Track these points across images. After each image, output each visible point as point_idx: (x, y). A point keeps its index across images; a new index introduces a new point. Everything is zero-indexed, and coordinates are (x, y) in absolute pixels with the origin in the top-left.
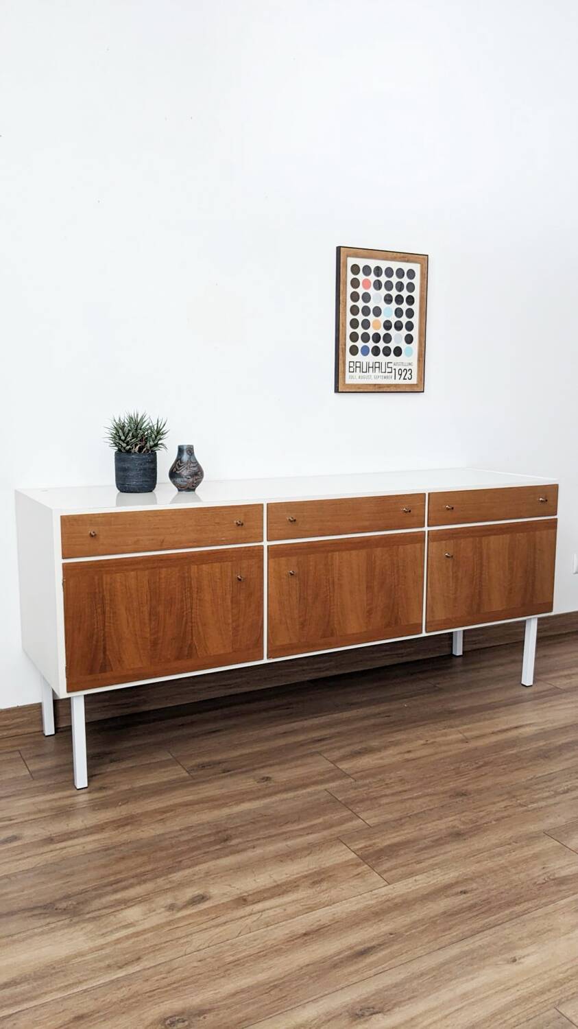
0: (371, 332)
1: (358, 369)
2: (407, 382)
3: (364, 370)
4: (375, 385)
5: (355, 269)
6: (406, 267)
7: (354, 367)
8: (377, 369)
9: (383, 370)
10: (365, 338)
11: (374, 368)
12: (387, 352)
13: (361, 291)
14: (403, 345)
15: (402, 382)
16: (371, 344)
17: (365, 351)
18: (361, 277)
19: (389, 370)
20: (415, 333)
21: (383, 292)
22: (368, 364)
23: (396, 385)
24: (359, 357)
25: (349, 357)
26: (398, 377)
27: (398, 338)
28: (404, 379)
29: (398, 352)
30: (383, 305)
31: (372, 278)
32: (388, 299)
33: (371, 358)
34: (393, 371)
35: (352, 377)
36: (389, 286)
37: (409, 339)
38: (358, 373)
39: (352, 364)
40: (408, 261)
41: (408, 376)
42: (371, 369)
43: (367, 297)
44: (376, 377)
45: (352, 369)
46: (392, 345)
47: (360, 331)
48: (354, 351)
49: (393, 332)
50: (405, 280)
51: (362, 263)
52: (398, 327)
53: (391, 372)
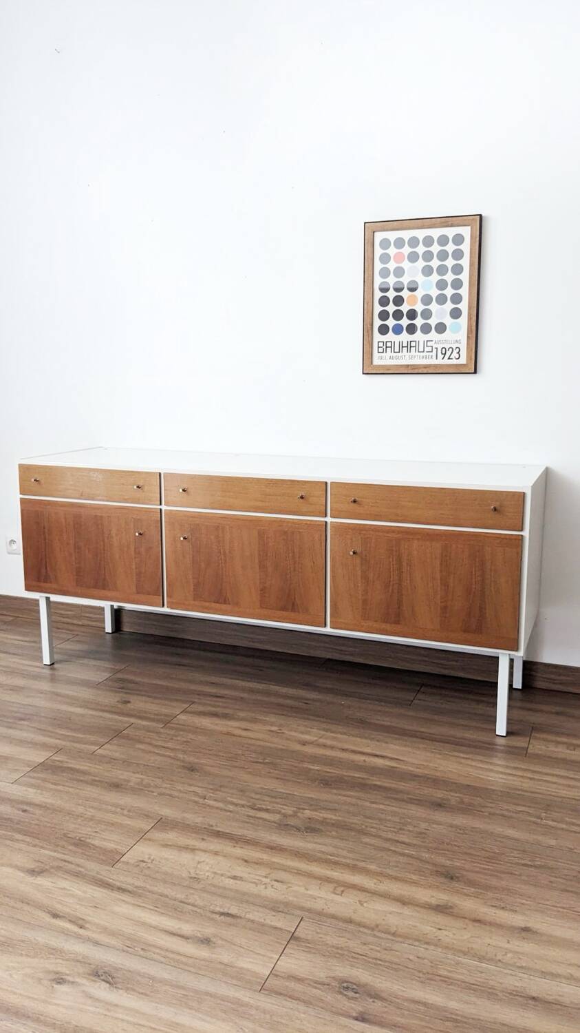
0: (405, 308)
1: (389, 349)
2: (454, 362)
3: (397, 350)
4: (408, 366)
5: (385, 244)
6: (451, 232)
7: (385, 347)
8: (413, 349)
9: (421, 349)
10: (398, 315)
11: (409, 347)
12: (426, 329)
13: (392, 266)
14: (448, 321)
15: (446, 361)
16: (405, 322)
17: (398, 330)
18: (392, 251)
19: (430, 349)
20: (464, 306)
21: (421, 263)
22: (401, 344)
23: (436, 366)
24: (391, 336)
25: (377, 337)
26: (441, 357)
27: (440, 313)
28: (449, 358)
29: (441, 328)
30: (420, 279)
31: (407, 250)
32: (427, 271)
33: (405, 337)
34: (435, 350)
35: (381, 358)
36: (428, 256)
37: (456, 314)
38: (389, 353)
39: (381, 344)
40: (452, 226)
41: (455, 355)
42: (405, 349)
43: (399, 272)
44: (411, 358)
45: (381, 350)
46: (433, 322)
47: (391, 308)
48: (384, 330)
49: (434, 307)
50: (450, 248)
51: (392, 236)
52: (442, 300)
53: (432, 352)
